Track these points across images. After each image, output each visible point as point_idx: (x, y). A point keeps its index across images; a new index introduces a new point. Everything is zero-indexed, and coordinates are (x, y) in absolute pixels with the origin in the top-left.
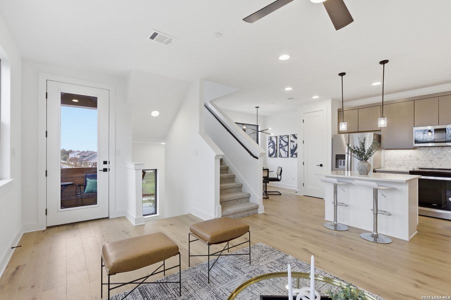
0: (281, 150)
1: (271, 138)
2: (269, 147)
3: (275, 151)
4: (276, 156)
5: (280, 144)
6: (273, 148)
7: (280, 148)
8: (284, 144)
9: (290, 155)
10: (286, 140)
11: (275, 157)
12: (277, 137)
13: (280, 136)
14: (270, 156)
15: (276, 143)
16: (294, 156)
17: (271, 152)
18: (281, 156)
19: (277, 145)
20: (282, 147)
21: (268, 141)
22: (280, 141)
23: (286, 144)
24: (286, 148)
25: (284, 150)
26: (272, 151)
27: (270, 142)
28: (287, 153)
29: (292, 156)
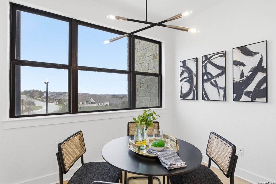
0: (208, 86)
1: (184, 62)
2: (181, 81)
3: (194, 88)
4: (195, 98)
5: (206, 73)
6: (190, 80)
7: (204, 81)
8: (214, 71)
9: (230, 94)
10: (220, 62)
11: (193, 99)
12: (196, 60)
13: (206, 56)
14: (184, 96)
15: (195, 72)
16: (244, 98)
17: (185, 91)
18: (206, 97)
19: (197, 76)
20: (208, 78)
21: (179, 70)
22: (205, 66)
23: (219, 71)
24: (221, 81)
25: (216, 85)
26: (186, 87)
27: (183, 72)
28: (222, 92)
29: (237, 99)
